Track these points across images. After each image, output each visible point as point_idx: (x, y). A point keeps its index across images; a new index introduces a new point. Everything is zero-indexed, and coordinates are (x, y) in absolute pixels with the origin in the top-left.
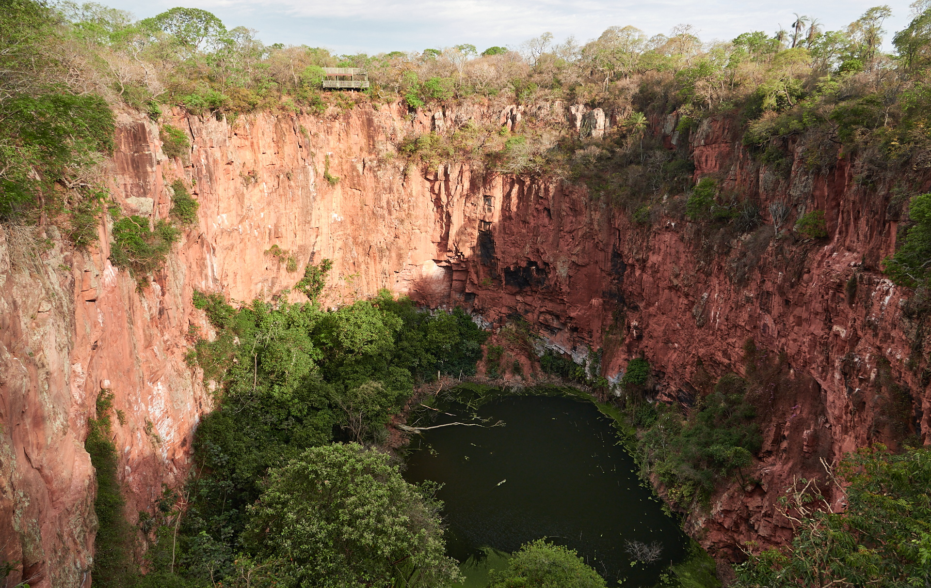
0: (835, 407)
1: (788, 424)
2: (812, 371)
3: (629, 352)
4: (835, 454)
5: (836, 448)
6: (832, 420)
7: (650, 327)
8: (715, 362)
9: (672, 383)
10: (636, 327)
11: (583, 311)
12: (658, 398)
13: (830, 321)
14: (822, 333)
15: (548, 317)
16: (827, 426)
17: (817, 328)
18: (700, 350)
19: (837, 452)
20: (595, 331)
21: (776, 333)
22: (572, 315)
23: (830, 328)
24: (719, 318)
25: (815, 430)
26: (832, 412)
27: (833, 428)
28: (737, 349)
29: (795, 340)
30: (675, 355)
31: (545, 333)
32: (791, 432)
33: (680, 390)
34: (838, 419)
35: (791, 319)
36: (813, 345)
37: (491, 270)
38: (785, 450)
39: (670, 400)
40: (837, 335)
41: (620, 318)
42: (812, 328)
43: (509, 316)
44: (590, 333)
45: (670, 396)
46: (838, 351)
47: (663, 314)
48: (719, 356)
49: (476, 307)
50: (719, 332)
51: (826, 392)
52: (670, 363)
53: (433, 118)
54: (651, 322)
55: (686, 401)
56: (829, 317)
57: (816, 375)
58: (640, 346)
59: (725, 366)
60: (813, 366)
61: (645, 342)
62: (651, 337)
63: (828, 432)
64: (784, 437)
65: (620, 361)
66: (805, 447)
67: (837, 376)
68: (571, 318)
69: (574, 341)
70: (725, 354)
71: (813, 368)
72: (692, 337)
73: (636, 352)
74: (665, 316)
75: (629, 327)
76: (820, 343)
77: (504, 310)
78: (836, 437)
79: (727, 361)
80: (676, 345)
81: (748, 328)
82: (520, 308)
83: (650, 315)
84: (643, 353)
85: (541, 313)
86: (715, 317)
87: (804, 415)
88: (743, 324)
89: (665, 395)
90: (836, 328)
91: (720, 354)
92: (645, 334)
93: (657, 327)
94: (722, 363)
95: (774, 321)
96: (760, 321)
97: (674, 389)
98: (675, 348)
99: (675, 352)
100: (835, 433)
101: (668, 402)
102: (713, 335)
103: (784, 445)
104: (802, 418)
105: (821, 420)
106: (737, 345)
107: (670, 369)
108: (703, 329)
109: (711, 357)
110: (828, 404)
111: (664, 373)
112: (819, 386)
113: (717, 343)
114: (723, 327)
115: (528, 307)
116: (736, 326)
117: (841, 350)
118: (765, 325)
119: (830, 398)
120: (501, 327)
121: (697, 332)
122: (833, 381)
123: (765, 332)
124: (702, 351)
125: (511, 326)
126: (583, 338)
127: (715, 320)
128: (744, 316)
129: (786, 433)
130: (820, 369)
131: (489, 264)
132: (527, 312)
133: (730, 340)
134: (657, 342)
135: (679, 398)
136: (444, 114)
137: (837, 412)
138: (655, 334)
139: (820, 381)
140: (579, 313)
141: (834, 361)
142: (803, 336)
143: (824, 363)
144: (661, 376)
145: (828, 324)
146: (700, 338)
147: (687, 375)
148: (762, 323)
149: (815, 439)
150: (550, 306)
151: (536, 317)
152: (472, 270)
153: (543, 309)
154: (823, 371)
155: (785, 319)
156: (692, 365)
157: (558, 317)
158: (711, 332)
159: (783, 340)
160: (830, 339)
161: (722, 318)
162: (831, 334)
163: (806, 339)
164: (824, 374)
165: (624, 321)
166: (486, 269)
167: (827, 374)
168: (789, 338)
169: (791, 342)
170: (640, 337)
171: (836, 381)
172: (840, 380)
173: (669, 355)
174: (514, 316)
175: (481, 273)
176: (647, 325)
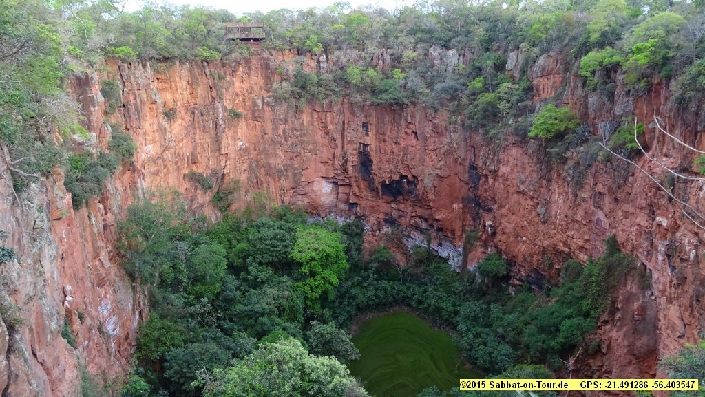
0: (659, 283)
1: (621, 298)
2: (639, 255)
3: (486, 246)
4: (660, 320)
5: (661, 315)
6: (656, 293)
7: (503, 225)
8: (557, 251)
9: (522, 270)
10: (490, 226)
11: (446, 214)
12: (511, 282)
13: (653, 214)
14: (647, 224)
15: (418, 220)
16: (653, 298)
17: (642, 220)
18: (545, 242)
19: (662, 319)
20: (457, 230)
21: (608, 225)
22: (438, 217)
23: (654, 220)
24: (560, 215)
25: (643, 302)
26: (657, 288)
27: (658, 299)
28: (575, 240)
29: (623, 231)
30: (524, 247)
31: (416, 233)
32: (623, 305)
33: (529, 275)
34: (663, 292)
35: (620, 213)
36: (639, 234)
37: (369, 184)
38: (619, 319)
39: (520, 283)
40: (659, 225)
41: (476, 217)
42: (638, 220)
43: (386, 221)
44: (453, 232)
45: (520, 280)
46: (661, 237)
47: (512, 214)
48: (561, 247)
49: (359, 214)
50: (560, 227)
51: (651, 270)
52: (520, 254)
53: (319, 62)
54: (503, 221)
55: (534, 283)
56: (652, 210)
57: (642, 258)
58: (495, 241)
59: (566, 254)
60: (640, 250)
61: (498, 237)
62: (504, 233)
63: (654, 303)
64: (618, 309)
65: (478, 254)
66: (636, 316)
67: (660, 258)
68: (437, 220)
69: (440, 239)
70: (565, 244)
71: (640, 253)
72: (538, 231)
73: (492, 246)
74: (514, 216)
75: (485, 226)
76: (645, 232)
77: (382, 216)
78: (660, 307)
79: (567, 250)
80: (524, 239)
81: (584, 222)
82: (395, 214)
83: (502, 215)
84: (497, 247)
85: (412, 217)
86: (556, 215)
87: (634, 290)
88: (580, 219)
89: (517, 279)
90: (658, 219)
91: (561, 244)
92: (499, 230)
93: (508, 225)
94: (563, 252)
95: (606, 216)
96: (594, 216)
97: (524, 274)
98: (524, 241)
99: (523, 244)
100: (660, 303)
101: (519, 285)
102: (554, 229)
103: (618, 315)
104: (632, 293)
105: (648, 293)
106: (575, 236)
107: (520, 258)
108: (546, 224)
109: (554, 247)
110: (653, 280)
111: (515, 262)
112: (645, 267)
113: (558, 236)
114: (563, 223)
115: (401, 213)
116: (574, 221)
117: (664, 236)
118: (598, 220)
119: (655, 275)
120: (379, 230)
121: (541, 227)
122: (657, 262)
123: (598, 225)
124: (546, 243)
125: (387, 229)
126: (447, 237)
127: (556, 217)
128: (581, 212)
129: (619, 306)
130: (646, 253)
131: (368, 179)
132: (400, 217)
133: (570, 233)
134: (509, 237)
135: (528, 282)
136: (327, 58)
137: (661, 287)
138: (507, 231)
139: (646, 263)
140: (444, 216)
141: (657, 246)
142: (631, 226)
143: (649, 248)
144: (513, 264)
145: (652, 215)
146: (545, 231)
147: (535, 263)
148: (596, 218)
149: (643, 310)
150: (419, 211)
151: (408, 220)
152: (354, 184)
153: (414, 214)
154: (648, 254)
155: (614, 214)
156: (538, 254)
157: (426, 220)
158: (553, 227)
159: (614, 231)
160: (654, 228)
161: (563, 216)
162: (655, 223)
163: (634, 229)
164: (649, 257)
165: (480, 221)
166: (366, 183)
167: (652, 257)
168: (619, 229)
169: (621, 232)
170: (494, 234)
171: (660, 262)
172: (664, 260)
173: (519, 247)
174: (391, 221)
175: (362, 186)
176: (500, 224)
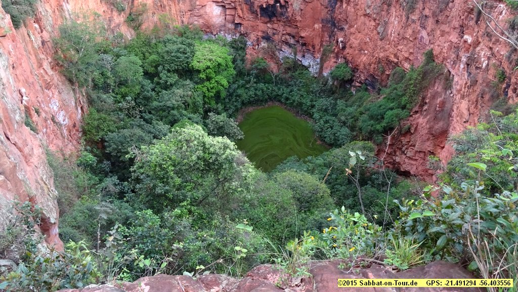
0: (458, 84)
1: (429, 95)
2: (447, 64)
3: (337, 57)
4: (453, 111)
5: (455, 108)
6: (454, 92)
7: (351, 41)
8: (389, 61)
9: (362, 75)
10: (342, 42)
11: (309, 32)
12: (353, 84)
14: (456, 40)
15: (288, 37)
16: (452, 95)
17: (454, 38)
18: (381, 54)
19: (455, 110)
20: (316, 45)
21: (428, 41)
22: (303, 35)
23: (462, 37)
24: (394, 33)
25: (444, 98)
26: (456, 87)
27: (455, 96)
28: (403, 53)
29: (439, 46)
30: (365, 58)
31: (286, 47)
32: (430, 100)
33: (367, 79)
34: (459, 91)
35: (438, 32)
36: (450, 48)
37: (251, 8)
38: (425, 111)
39: (360, 85)
40: (465, 42)
41: (332, 35)
42: (450, 38)
43: (263, 38)
44: (313, 46)
45: (360, 82)
46: (465, 51)
47: (359, 32)
48: (392, 58)
49: (242, 32)
50: (393, 43)
51: (453, 76)
52: (362, 63)
54: (351, 38)
55: (370, 85)
56: (462, 31)
57: (449, 66)
58: (344, 53)
59: (395, 64)
60: (448, 61)
61: (347, 50)
62: (351, 47)
63: (451, 99)
64: (426, 103)
65: (331, 63)
66: (437, 108)
67: (462, 66)
68: (302, 37)
69: (304, 51)
70: (396, 56)
71: (448, 62)
72: (376, 46)
73: (341, 57)
74: (360, 34)
75: (338, 42)
76: (455, 47)
77: (260, 34)
78: (455, 102)
79: (396, 60)
80: (366, 52)
81: (411, 39)
82: (270, 32)
83: (351, 33)
84: (345, 58)
85: (283, 34)
86: (391, 33)
87: (439, 90)
88: (408, 37)
89: (358, 82)
90: (466, 37)
91: (392, 56)
92: (347, 46)
93: (355, 41)
94: (393, 62)
95: (428, 34)
96: (419, 34)
97: (363, 78)
98: (365, 54)
99: (365, 56)
100: (456, 99)
101: (359, 86)
102: (389, 44)
103: (426, 107)
104: (437, 92)
105: (448, 92)
106: (403, 50)
107: (362, 67)
108: (383, 41)
109: (387, 58)
110: (454, 83)
111: (358, 69)
112: (450, 73)
113: (391, 50)
114: (396, 39)
115: (275, 31)
116: (404, 38)
117: (467, 50)
118: (422, 37)
119: (456, 79)
120: (258, 45)
121: (379, 43)
122: (459, 70)
123: (421, 42)
124: (382, 55)
125: (264, 44)
126: (309, 50)
127: (391, 35)
128: (410, 31)
129: (427, 101)
130: (452, 62)
131: (249, 3)
132: (274, 34)
133: (400, 47)
134: (355, 50)
135: (366, 84)
137: (458, 87)
138: (354, 45)
139: (451, 70)
140: (307, 34)
141: (461, 57)
142: (445, 43)
143: (455, 59)
144: (356, 71)
145: (462, 33)
146: (381, 46)
147: (372, 70)
148: (420, 36)
149: (443, 103)
150: (289, 30)
151: (280, 37)
152: (238, 8)
153: (285, 32)
154: (454, 63)
155: (434, 33)
156: (375, 64)
157: (293, 37)
158: (388, 43)
159: (432, 46)
160: (461, 44)
161: (396, 34)
162: (462, 40)
163: (446, 45)
164: (454, 66)
165: (334, 38)
166: (248, 7)
167: (456, 66)
168: (436, 44)
169: (437, 47)
170: (344, 48)
171: (461, 69)
172: (464, 68)
173: (361, 58)
174: (267, 38)
175: (245, 9)
176: (349, 40)
